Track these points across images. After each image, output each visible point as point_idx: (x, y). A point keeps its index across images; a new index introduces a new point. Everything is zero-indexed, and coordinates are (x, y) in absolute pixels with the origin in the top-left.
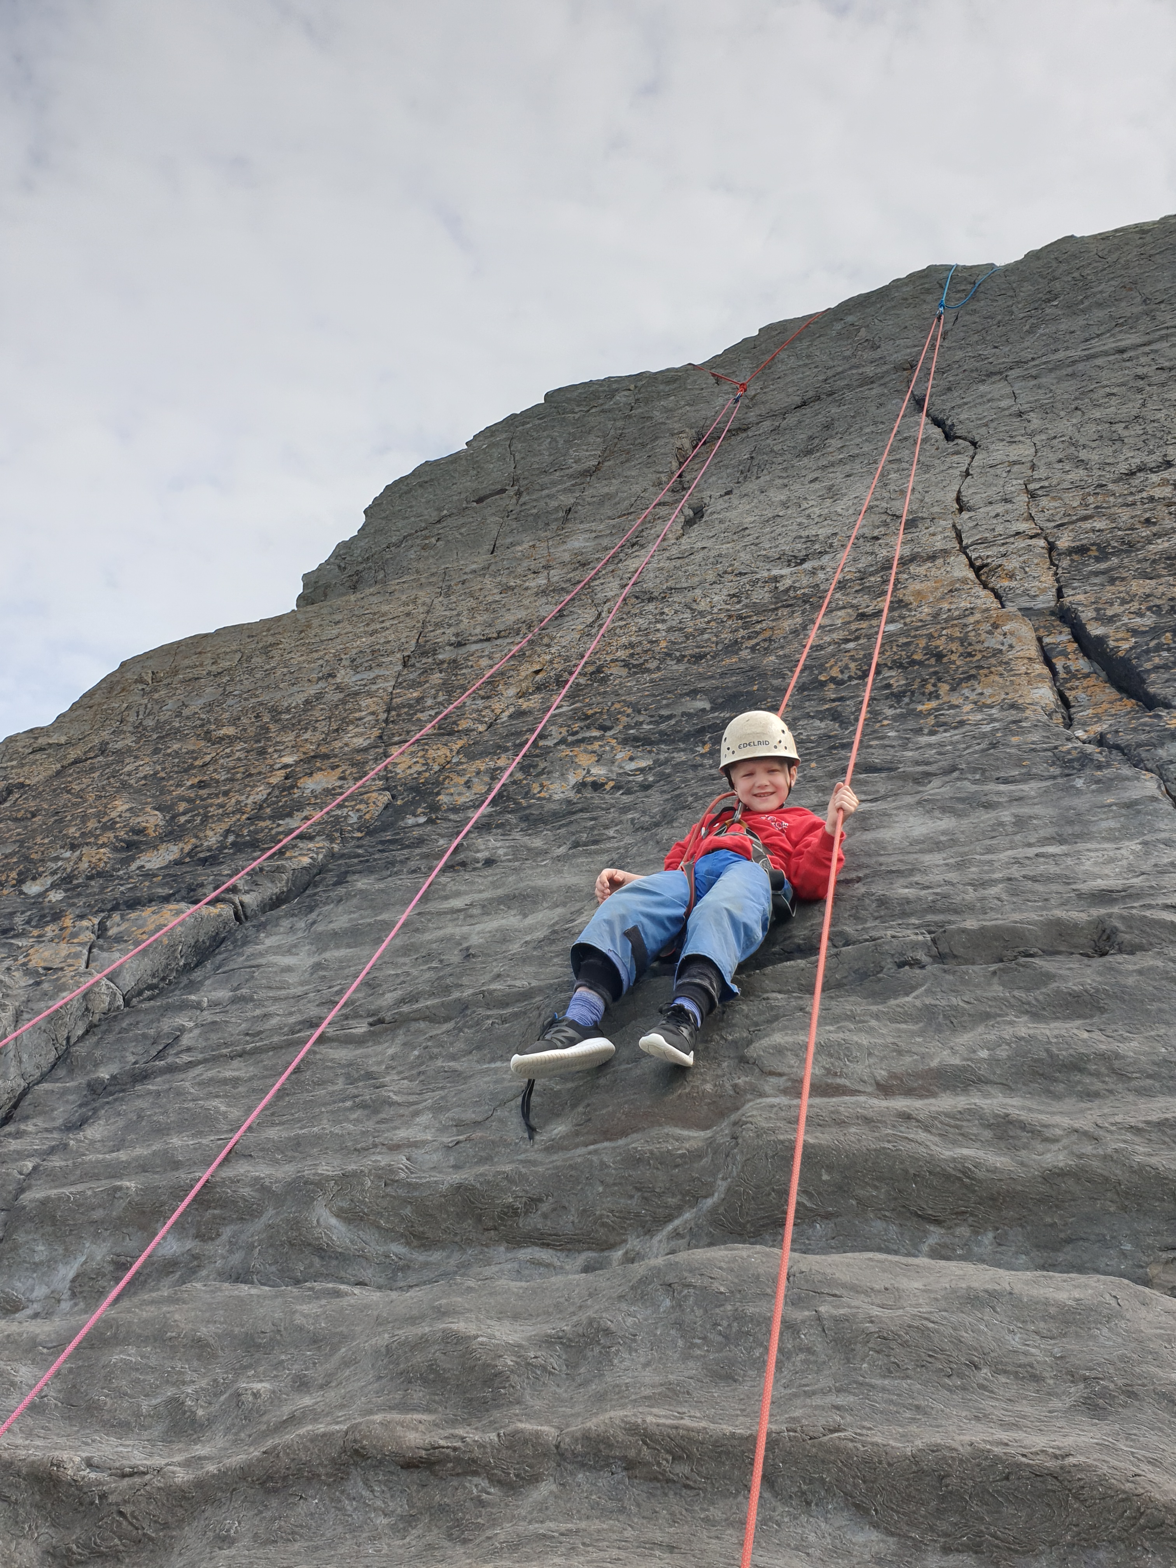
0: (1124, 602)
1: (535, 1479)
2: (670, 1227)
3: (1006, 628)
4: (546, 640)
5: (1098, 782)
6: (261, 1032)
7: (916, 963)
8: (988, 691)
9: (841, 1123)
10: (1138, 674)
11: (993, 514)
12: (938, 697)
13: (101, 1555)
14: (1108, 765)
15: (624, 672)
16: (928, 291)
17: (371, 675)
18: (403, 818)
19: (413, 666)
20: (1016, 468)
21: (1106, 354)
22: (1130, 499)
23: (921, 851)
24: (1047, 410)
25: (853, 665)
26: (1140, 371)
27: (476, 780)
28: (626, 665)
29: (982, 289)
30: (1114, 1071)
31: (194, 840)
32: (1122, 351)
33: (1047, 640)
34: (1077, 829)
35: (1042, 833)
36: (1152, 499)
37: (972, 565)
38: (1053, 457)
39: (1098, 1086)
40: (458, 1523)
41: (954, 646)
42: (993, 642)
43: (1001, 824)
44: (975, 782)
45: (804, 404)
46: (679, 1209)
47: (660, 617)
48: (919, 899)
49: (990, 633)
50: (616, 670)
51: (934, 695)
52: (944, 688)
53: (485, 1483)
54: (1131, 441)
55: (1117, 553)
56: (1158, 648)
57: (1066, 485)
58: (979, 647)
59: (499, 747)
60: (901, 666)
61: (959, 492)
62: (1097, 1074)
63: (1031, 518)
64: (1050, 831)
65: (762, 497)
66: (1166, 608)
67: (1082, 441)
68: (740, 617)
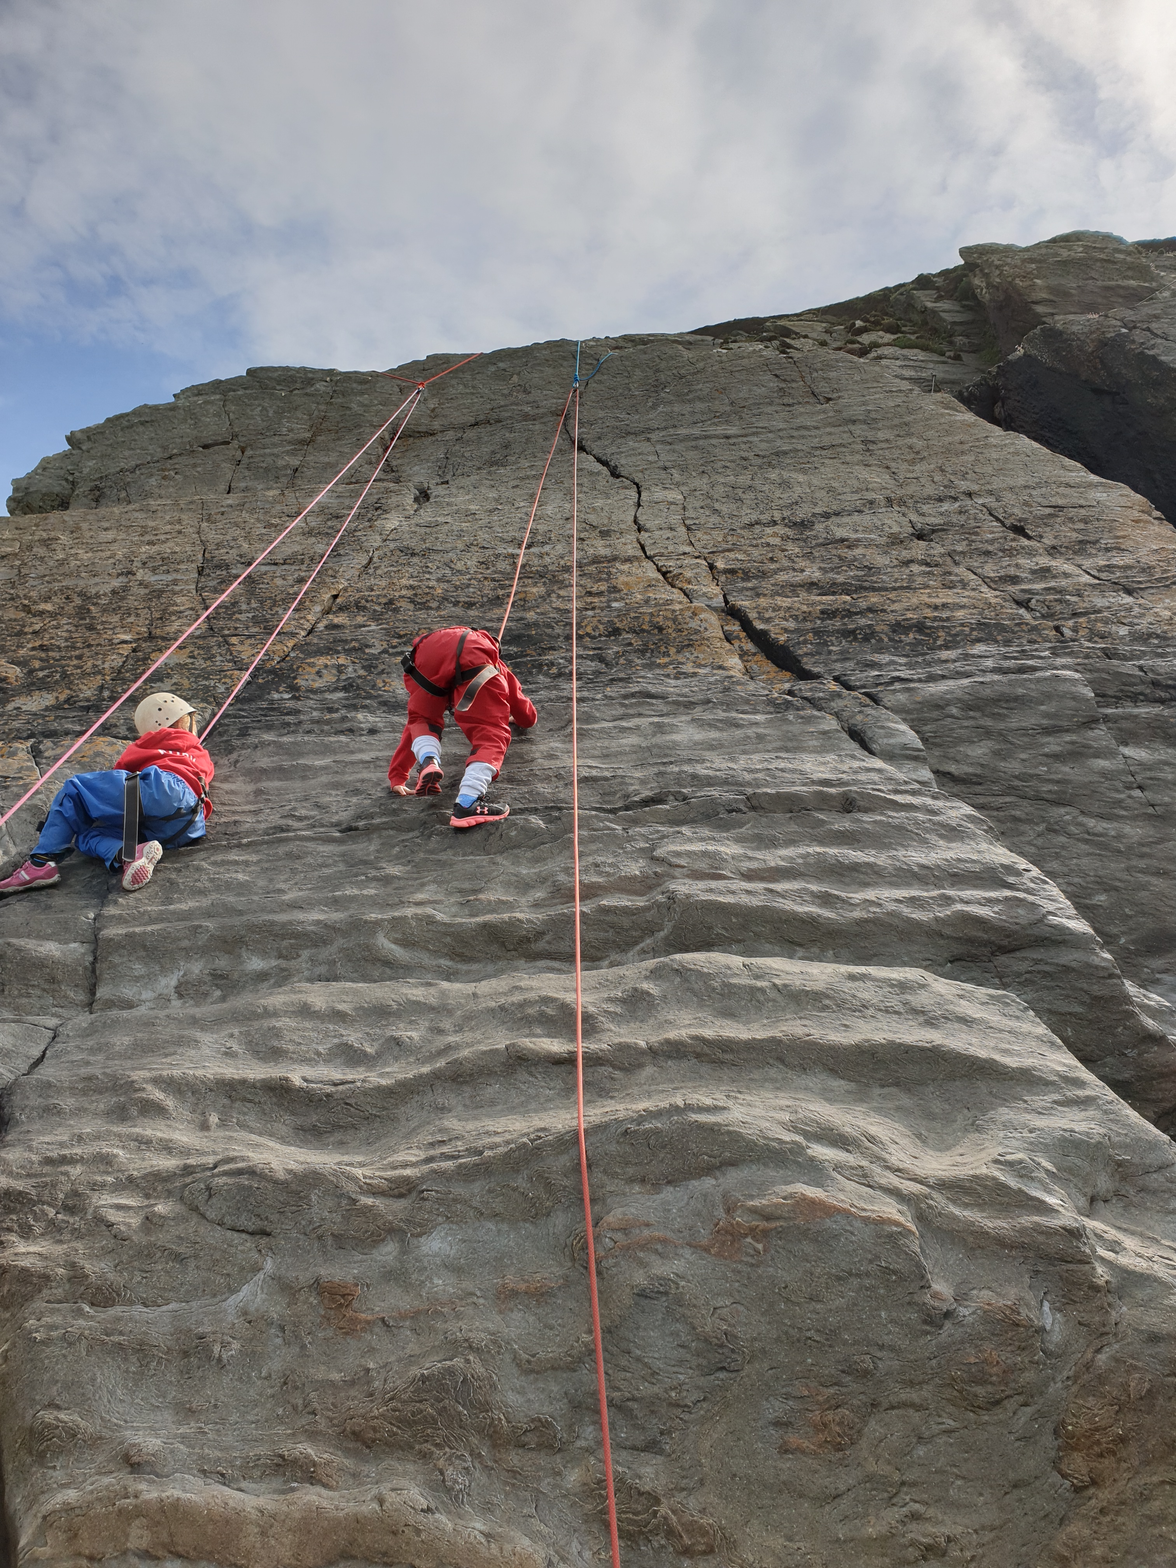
0: (774, 610)
1: (641, 1066)
2: (638, 948)
3: (702, 616)
4: (330, 572)
5: (802, 718)
6: (237, 833)
7: (739, 811)
8: (701, 656)
9: (733, 892)
10: (794, 657)
11: (665, 537)
12: (669, 655)
13: (341, 1127)
14: (803, 709)
15: (411, 606)
16: (564, 358)
17: (170, 578)
18: (269, 693)
19: (209, 575)
20: (672, 507)
21: (717, 437)
22: (755, 542)
23: (701, 749)
24: (683, 469)
25: (601, 627)
26: (744, 454)
27: (324, 671)
28: (412, 601)
29: (604, 366)
30: (876, 873)
31: (68, 692)
32: (727, 437)
33: (726, 628)
34: (795, 744)
35: (775, 745)
36: (768, 545)
37: (659, 570)
38: (698, 504)
39: (868, 880)
40: (602, 1089)
41: (670, 623)
42: (694, 624)
43: (749, 737)
44: (724, 711)
45: (476, 424)
46: (642, 938)
47: (426, 569)
48: (717, 776)
49: (691, 618)
50: (404, 604)
51: (666, 654)
52: (673, 651)
53: (611, 1069)
54: (748, 502)
55: (756, 577)
56: (805, 642)
57: (710, 525)
58: (685, 626)
59: (331, 649)
60: (635, 632)
61: (635, 517)
62: (866, 874)
63: (691, 544)
64: (778, 744)
65: (476, 491)
66: (801, 618)
67: (715, 497)
68: (493, 580)
